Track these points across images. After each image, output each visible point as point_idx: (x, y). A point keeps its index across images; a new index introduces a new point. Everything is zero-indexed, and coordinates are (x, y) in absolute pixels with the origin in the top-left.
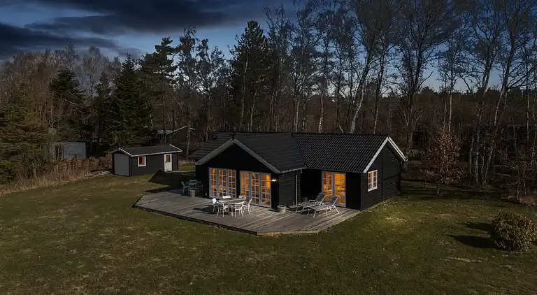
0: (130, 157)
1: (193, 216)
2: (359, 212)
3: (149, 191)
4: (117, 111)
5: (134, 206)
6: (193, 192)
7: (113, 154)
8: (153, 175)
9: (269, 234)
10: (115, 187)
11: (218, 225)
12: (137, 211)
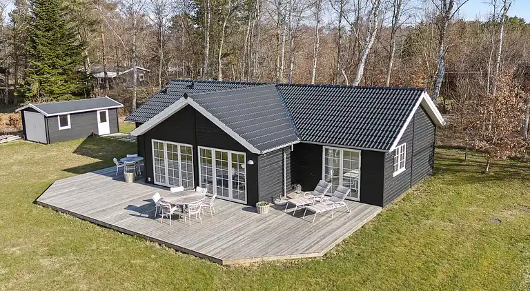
0: (45, 117)
1: (122, 224)
2: (379, 210)
3: (68, 170)
4: (35, 48)
5: (35, 202)
6: (130, 177)
7: (22, 111)
8: (81, 140)
9: (241, 262)
10: (20, 163)
11: (160, 243)
12: (37, 210)
